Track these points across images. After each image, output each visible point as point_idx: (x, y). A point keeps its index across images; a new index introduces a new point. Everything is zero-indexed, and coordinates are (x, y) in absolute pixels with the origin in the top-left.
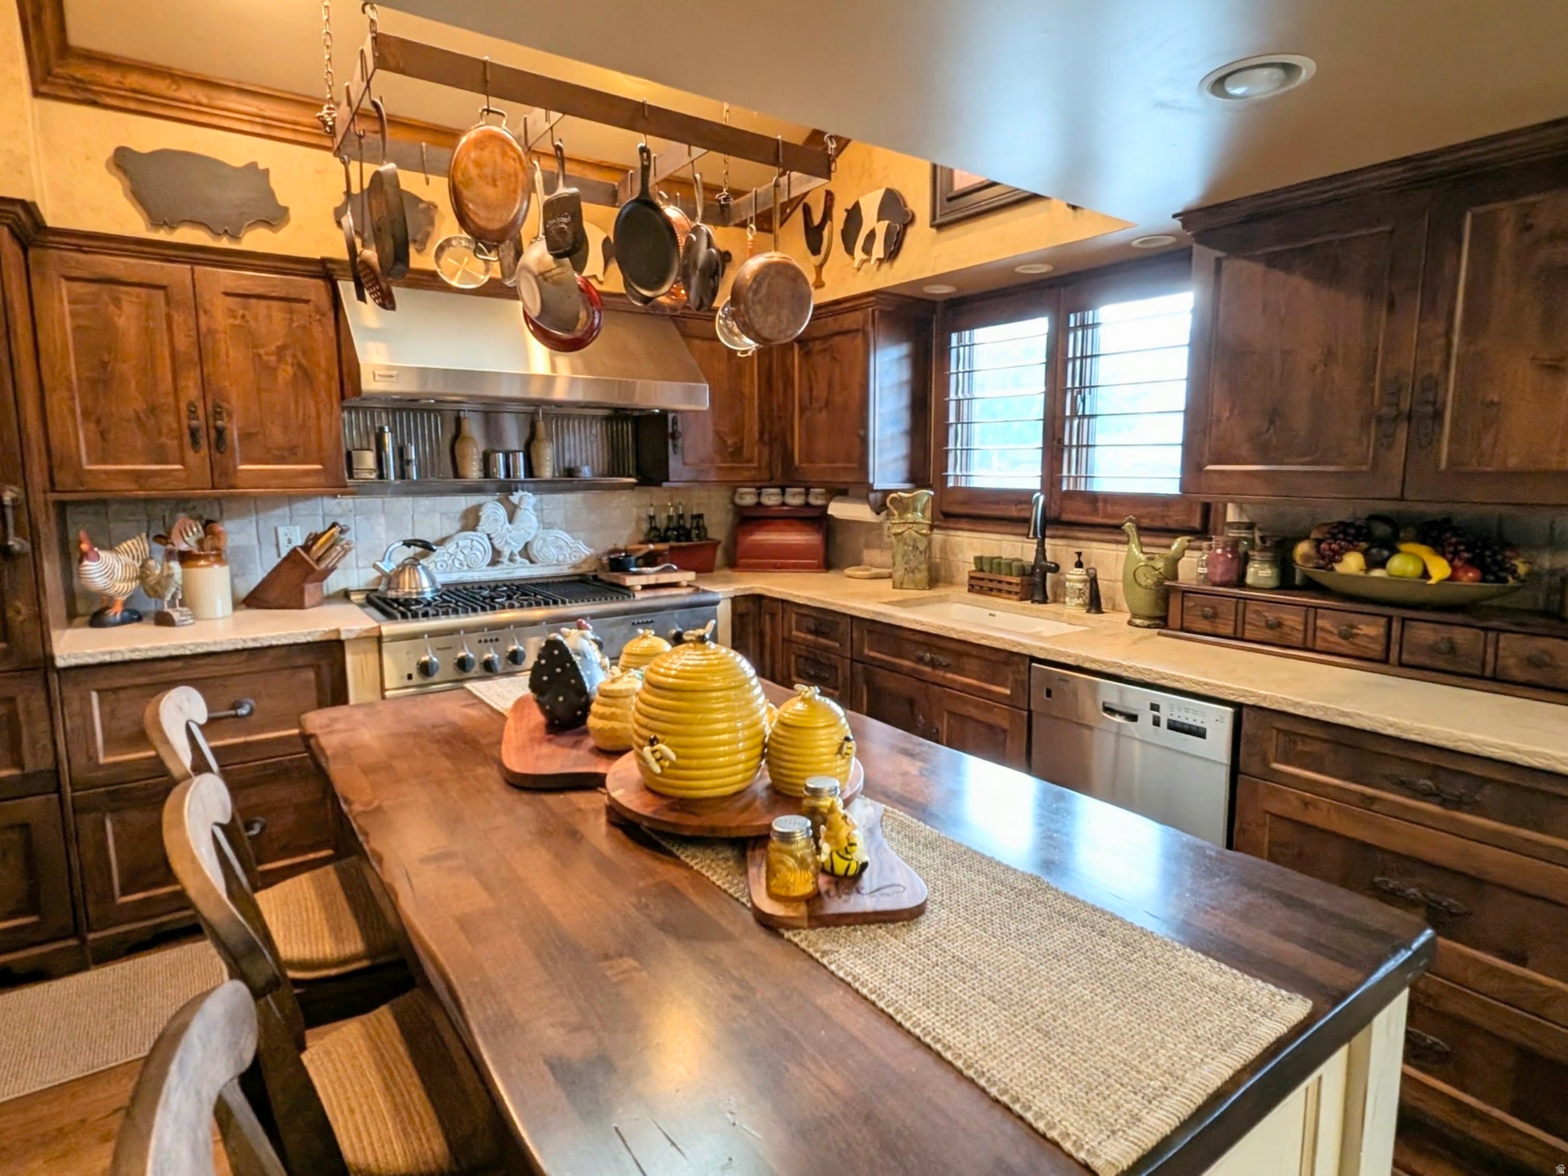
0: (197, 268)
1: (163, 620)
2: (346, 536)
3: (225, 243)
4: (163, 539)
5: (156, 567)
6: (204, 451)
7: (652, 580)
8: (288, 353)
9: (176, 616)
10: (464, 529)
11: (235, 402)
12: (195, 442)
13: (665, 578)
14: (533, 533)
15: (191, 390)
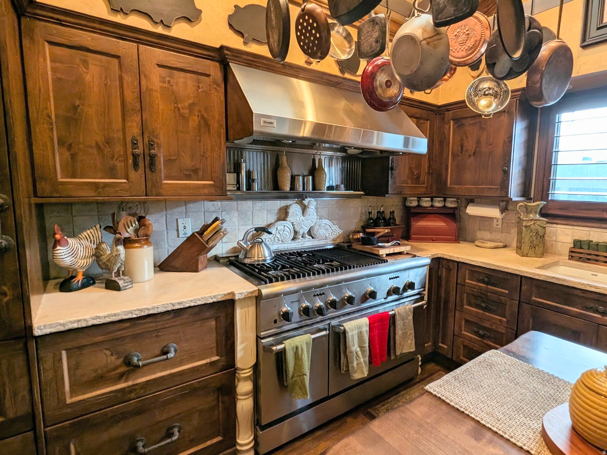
0: (141, 46)
1: (112, 286)
2: (224, 226)
3: (160, 30)
4: (112, 229)
5: (107, 249)
6: (141, 170)
7: (391, 251)
8: (197, 108)
9: (121, 283)
10: (279, 219)
11: (162, 139)
12: (136, 165)
13: (397, 249)
14: (315, 221)
15: (134, 130)
